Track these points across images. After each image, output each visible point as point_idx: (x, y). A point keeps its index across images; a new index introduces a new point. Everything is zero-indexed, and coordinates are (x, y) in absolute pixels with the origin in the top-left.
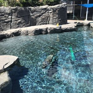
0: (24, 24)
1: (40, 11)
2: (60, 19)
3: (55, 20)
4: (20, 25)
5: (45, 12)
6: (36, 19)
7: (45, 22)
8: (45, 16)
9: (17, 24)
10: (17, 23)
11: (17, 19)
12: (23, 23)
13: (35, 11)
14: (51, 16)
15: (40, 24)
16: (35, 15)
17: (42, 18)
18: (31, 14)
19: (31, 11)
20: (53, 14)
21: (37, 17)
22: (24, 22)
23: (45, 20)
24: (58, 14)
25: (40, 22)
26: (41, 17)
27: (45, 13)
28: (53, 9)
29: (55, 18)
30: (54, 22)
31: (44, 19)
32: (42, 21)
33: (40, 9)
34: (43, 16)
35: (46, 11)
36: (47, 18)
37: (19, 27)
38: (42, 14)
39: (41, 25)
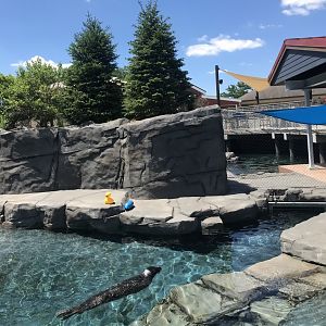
0: (28, 182)
1: (94, 139)
2: (164, 173)
3: (138, 173)
4: (14, 185)
5: (110, 142)
6: (79, 168)
7: (110, 180)
8: (110, 155)
9: (7, 181)
10: (7, 177)
11: (7, 166)
12: (26, 178)
13: (79, 139)
14: (126, 158)
15: (91, 185)
16: (78, 154)
17: (99, 163)
18: (66, 150)
19: (67, 140)
20: (130, 152)
21: (83, 160)
22: (30, 175)
23: (113, 172)
24: (151, 151)
25: (92, 178)
26: (98, 159)
27: (111, 146)
28: (130, 133)
29: (139, 165)
30: (137, 181)
31: (106, 167)
32: (100, 176)
33: (94, 131)
34: (103, 156)
35: (114, 140)
36: (116, 165)
37: (9, 189)
38: (102, 149)
39: (94, 188)
